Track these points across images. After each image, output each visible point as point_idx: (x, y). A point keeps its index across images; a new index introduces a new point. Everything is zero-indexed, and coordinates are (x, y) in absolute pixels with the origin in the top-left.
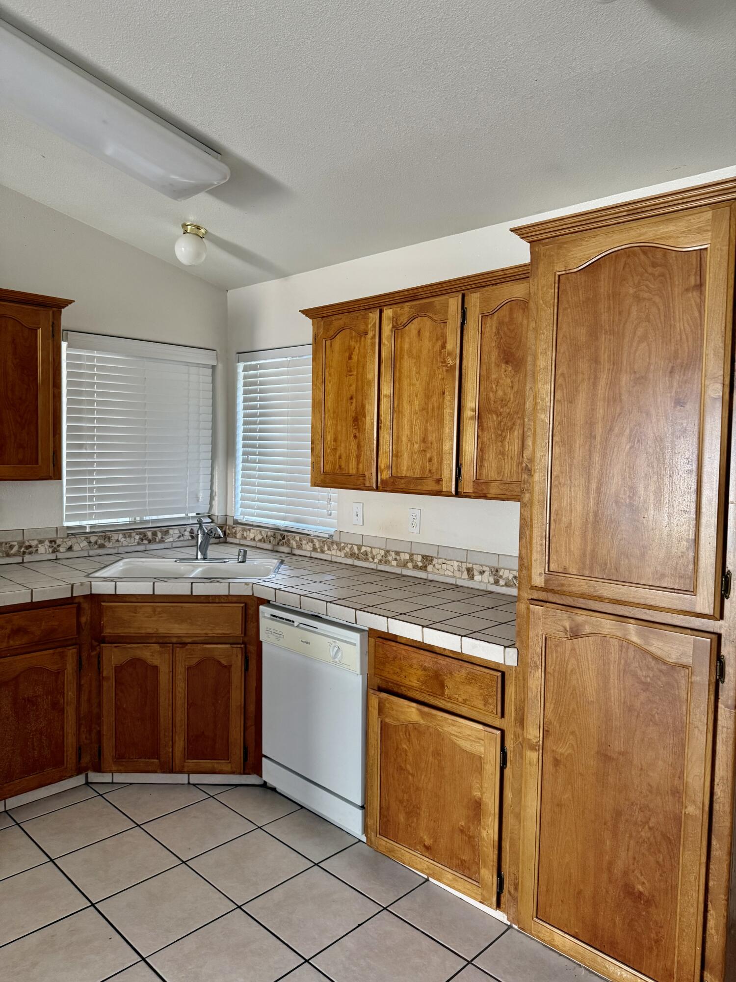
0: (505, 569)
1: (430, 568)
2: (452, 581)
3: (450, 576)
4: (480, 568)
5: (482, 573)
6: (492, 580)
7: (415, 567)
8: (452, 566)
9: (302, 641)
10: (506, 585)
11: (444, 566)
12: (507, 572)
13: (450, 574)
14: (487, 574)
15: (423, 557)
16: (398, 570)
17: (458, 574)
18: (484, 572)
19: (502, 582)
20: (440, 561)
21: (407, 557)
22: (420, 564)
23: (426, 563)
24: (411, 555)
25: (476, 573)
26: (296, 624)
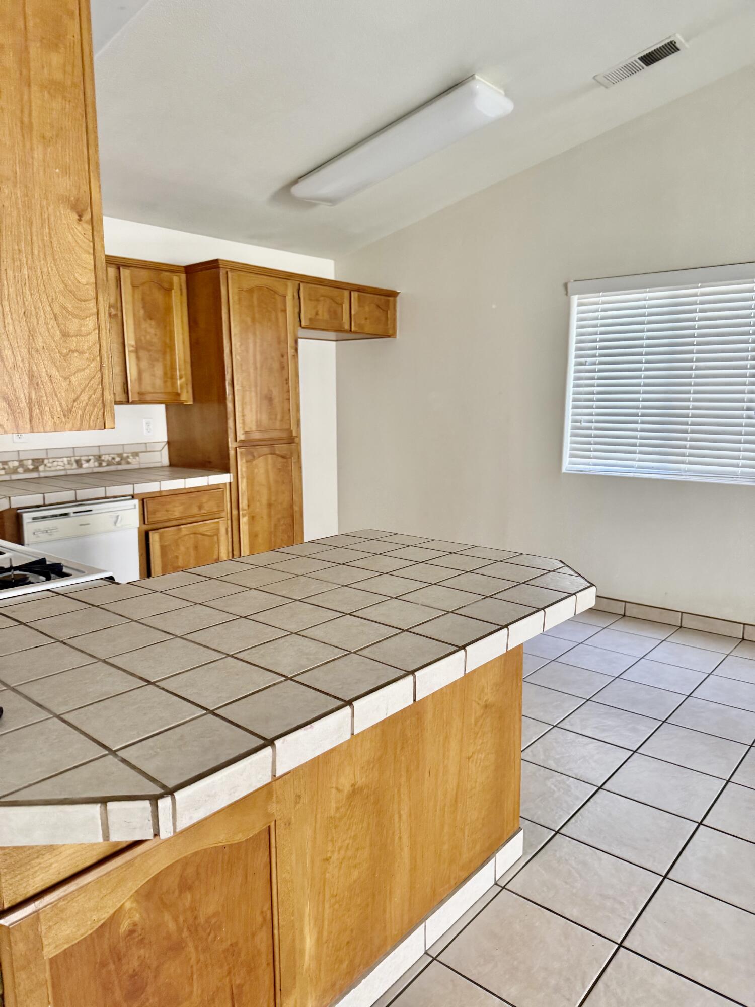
0: (105, 454)
1: (41, 468)
2: (63, 473)
3: (62, 470)
4: (86, 458)
5: (88, 461)
6: (96, 464)
7: (27, 470)
8: (62, 461)
9: (81, 525)
10: (108, 465)
11: (55, 464)
12: (107, 456)
13: (61, 468)
14: (92, 461)
15: (33, 460)
16: (7, 478)
17: (68, 467)
18: (90, 460)
19: (104, 464)
20: (51, 460)
21: (16, 464)
22: (31, 467)
23: (37, 464)
24: (20, 461)
25: (83, 462)
26: (72, 514)
